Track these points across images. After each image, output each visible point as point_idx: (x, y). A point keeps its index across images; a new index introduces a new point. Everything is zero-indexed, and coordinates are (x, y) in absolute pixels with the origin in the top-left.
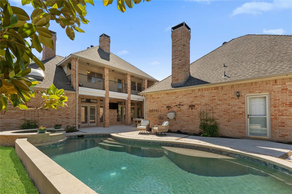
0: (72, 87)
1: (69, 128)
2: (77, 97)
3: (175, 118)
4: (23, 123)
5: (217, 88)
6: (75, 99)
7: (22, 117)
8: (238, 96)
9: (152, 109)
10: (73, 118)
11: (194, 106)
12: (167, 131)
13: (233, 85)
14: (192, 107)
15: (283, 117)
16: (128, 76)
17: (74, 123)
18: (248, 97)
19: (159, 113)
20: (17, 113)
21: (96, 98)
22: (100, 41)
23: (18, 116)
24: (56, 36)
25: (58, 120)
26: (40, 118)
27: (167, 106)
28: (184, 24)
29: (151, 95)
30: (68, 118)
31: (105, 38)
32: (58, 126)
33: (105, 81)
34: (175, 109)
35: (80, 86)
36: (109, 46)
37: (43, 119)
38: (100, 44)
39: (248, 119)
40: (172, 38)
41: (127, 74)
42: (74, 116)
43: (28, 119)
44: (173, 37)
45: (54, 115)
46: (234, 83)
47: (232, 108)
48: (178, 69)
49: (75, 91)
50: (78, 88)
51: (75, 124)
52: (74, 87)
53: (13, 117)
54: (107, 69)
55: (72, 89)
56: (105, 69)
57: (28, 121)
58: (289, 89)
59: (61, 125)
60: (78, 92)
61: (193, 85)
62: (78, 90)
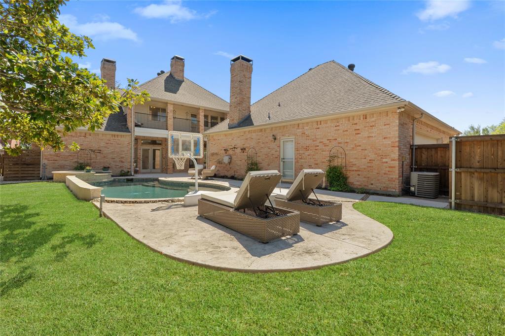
0: (128, 128)
1: (123, 172)
2: (133, 139)
3: (230, 163)
4: (75, 165)
5: (261, 130)
6: (130, 141)
7: (76, 160)
8: (275, 139)
9: (213, 152)
10: (128, 162)
11: (245, 149)
12: (213, 175)
13: (272, 128)
14: (243, 150)
15: (302, 160)
16: (201, 111)
17: (129, 167)
18: (282, 140)
19: (219, 157)
20: (70, 156)
21: (160, 139)
22: (172, 66)
23: (71, 158)
24: (115, 65)
25: (111, 163)
26: (92, 161)
27: (225, 149)
28: (241, 58)
29: (213, 137)
30: (122, 162)
31: (178, 61)
32: (106, 169)
33: (169, 120)
34: (231, 152)
35: (137, 125)
36: (183, 71)
37: (96, 162)
38: (172, 69)
39: (282, 163)
40: (231, 73)
41: (199, 109)
42: (129, 160)
43: (81, 161)
44: (232, 70)
45: (107, 159)
46: (273, 126)
47: (271, 151)
48: (235, 107)
49: (130, 132)
50: (134, 128)
51: (131, 169)
52: (130, 128)
53: (67, 159)
54: (171, 104)
55: (127, 130)
56: (168, 105)
57: (80, 163)
58: (306, 133)
59: (109, 167)
60: (134, 133)
61: (247, 126)
62: (134, 131)
